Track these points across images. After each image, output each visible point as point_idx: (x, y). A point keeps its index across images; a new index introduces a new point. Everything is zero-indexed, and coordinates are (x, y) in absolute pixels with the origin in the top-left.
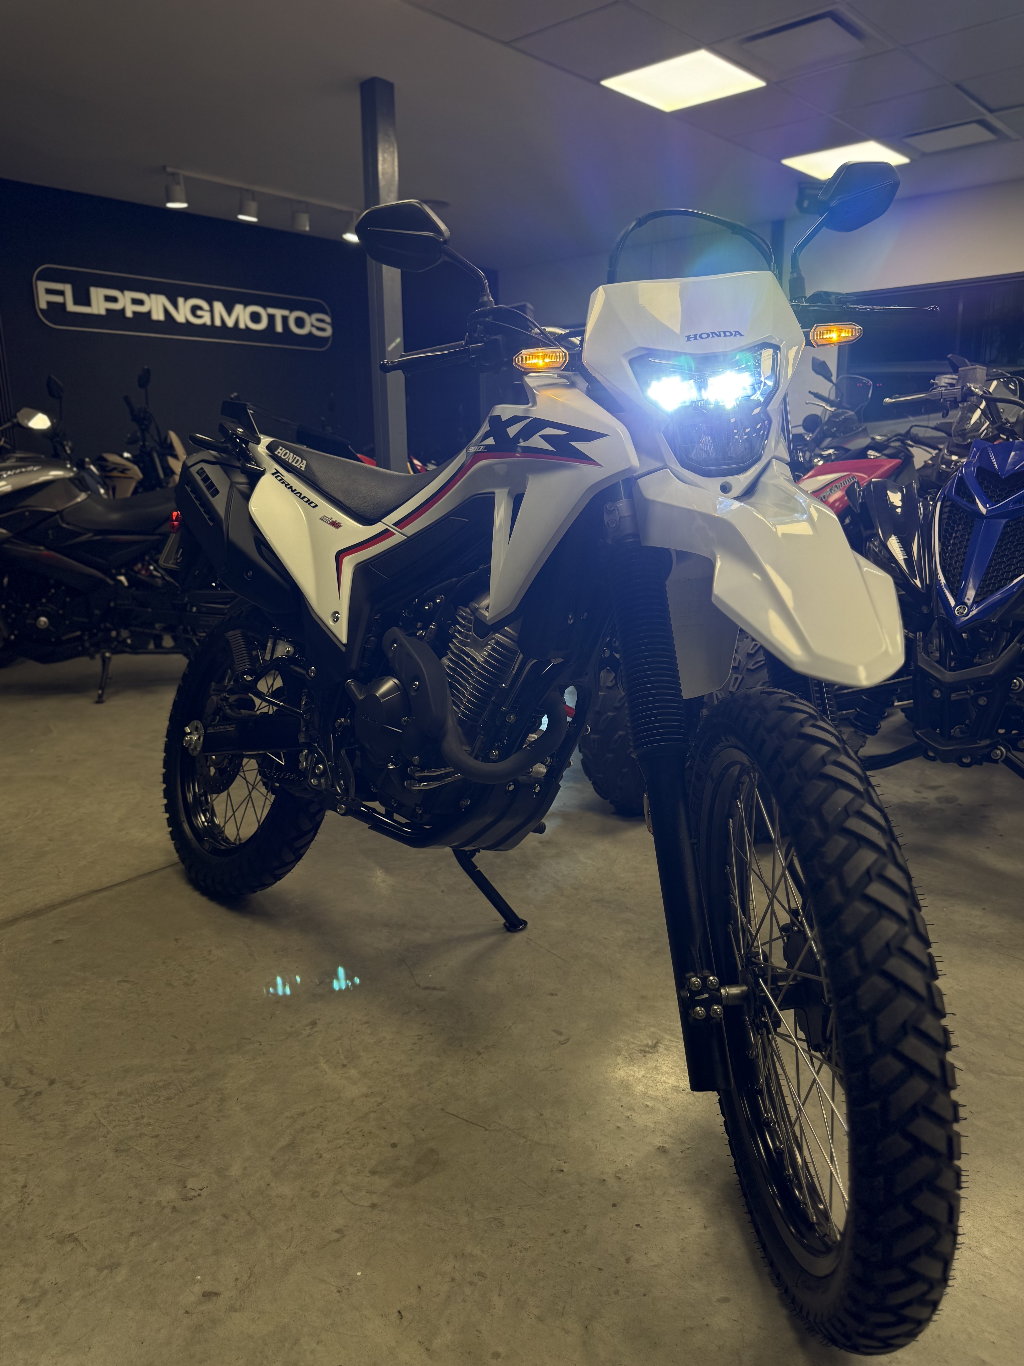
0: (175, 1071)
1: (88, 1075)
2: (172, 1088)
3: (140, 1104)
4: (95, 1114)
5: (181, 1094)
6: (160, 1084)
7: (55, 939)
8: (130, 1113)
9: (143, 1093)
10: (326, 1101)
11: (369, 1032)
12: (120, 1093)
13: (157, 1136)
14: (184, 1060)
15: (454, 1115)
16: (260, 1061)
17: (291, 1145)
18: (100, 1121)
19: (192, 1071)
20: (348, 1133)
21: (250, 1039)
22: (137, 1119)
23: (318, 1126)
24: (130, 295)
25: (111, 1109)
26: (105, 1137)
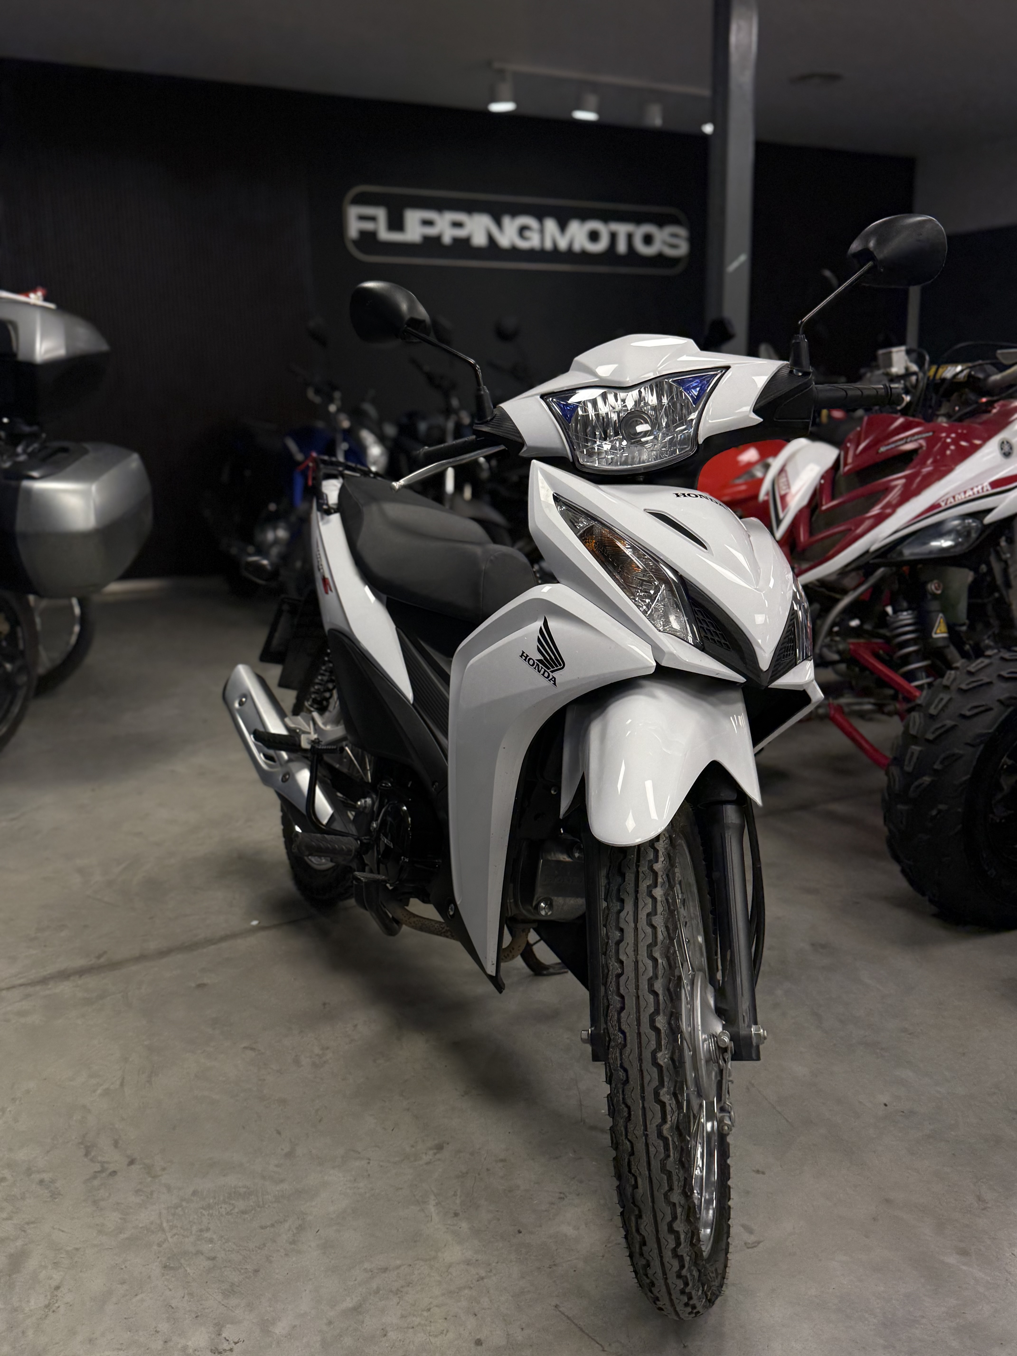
1: (170, 1162)
2: (252, 1199)
3: (211, 1211)
4: (160, 1214)
6: (242, 1190)
8: (196, 1221)
9: (219, 1199)
13: (214, 1259)
16: (361, 1185)
18: (162, 1224)
21: (359, 1153)
23: (398, 1292)
24: (449, 216)
25: (179, 1211)
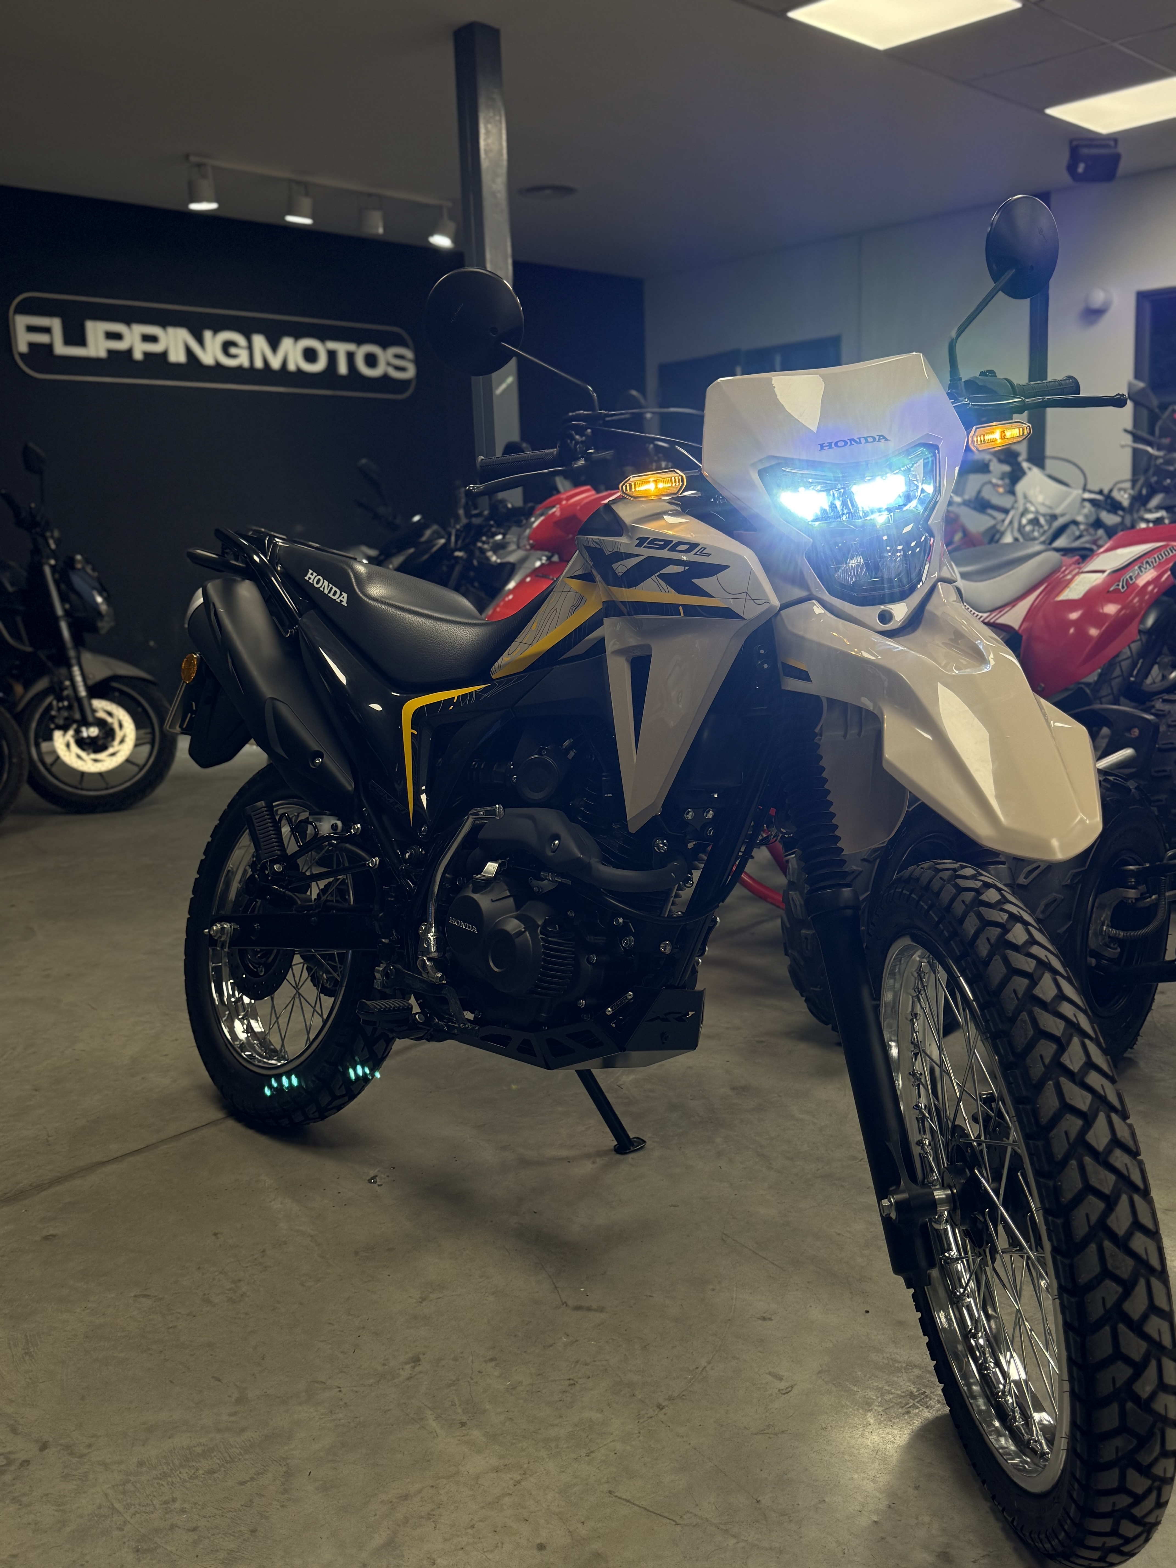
0: (219, 1431)
1: (94, 1436)
2: (215, 1456)
3: (170, 1479)
4: (106, 1495)
5: (229, 1465)
7: (45, 1233)
8: (155, 1493)
9: (174, 1464)
10: (439, 1478)
11: (496, 1373)
12: (141, 1464)
13: (195, 1529)
14: (231, 1415)
15: (628, 1501)
16: (341, 1416)
17: (391, 1544)
18: (112, 1505)
19: (243, 1430)
20: (473, 1527)
21: (325, 1383)
22: (166, 1502)
23: (429, 1516)
24: (140, 329)
25: (129, 1487)
26: (121, 1529)
